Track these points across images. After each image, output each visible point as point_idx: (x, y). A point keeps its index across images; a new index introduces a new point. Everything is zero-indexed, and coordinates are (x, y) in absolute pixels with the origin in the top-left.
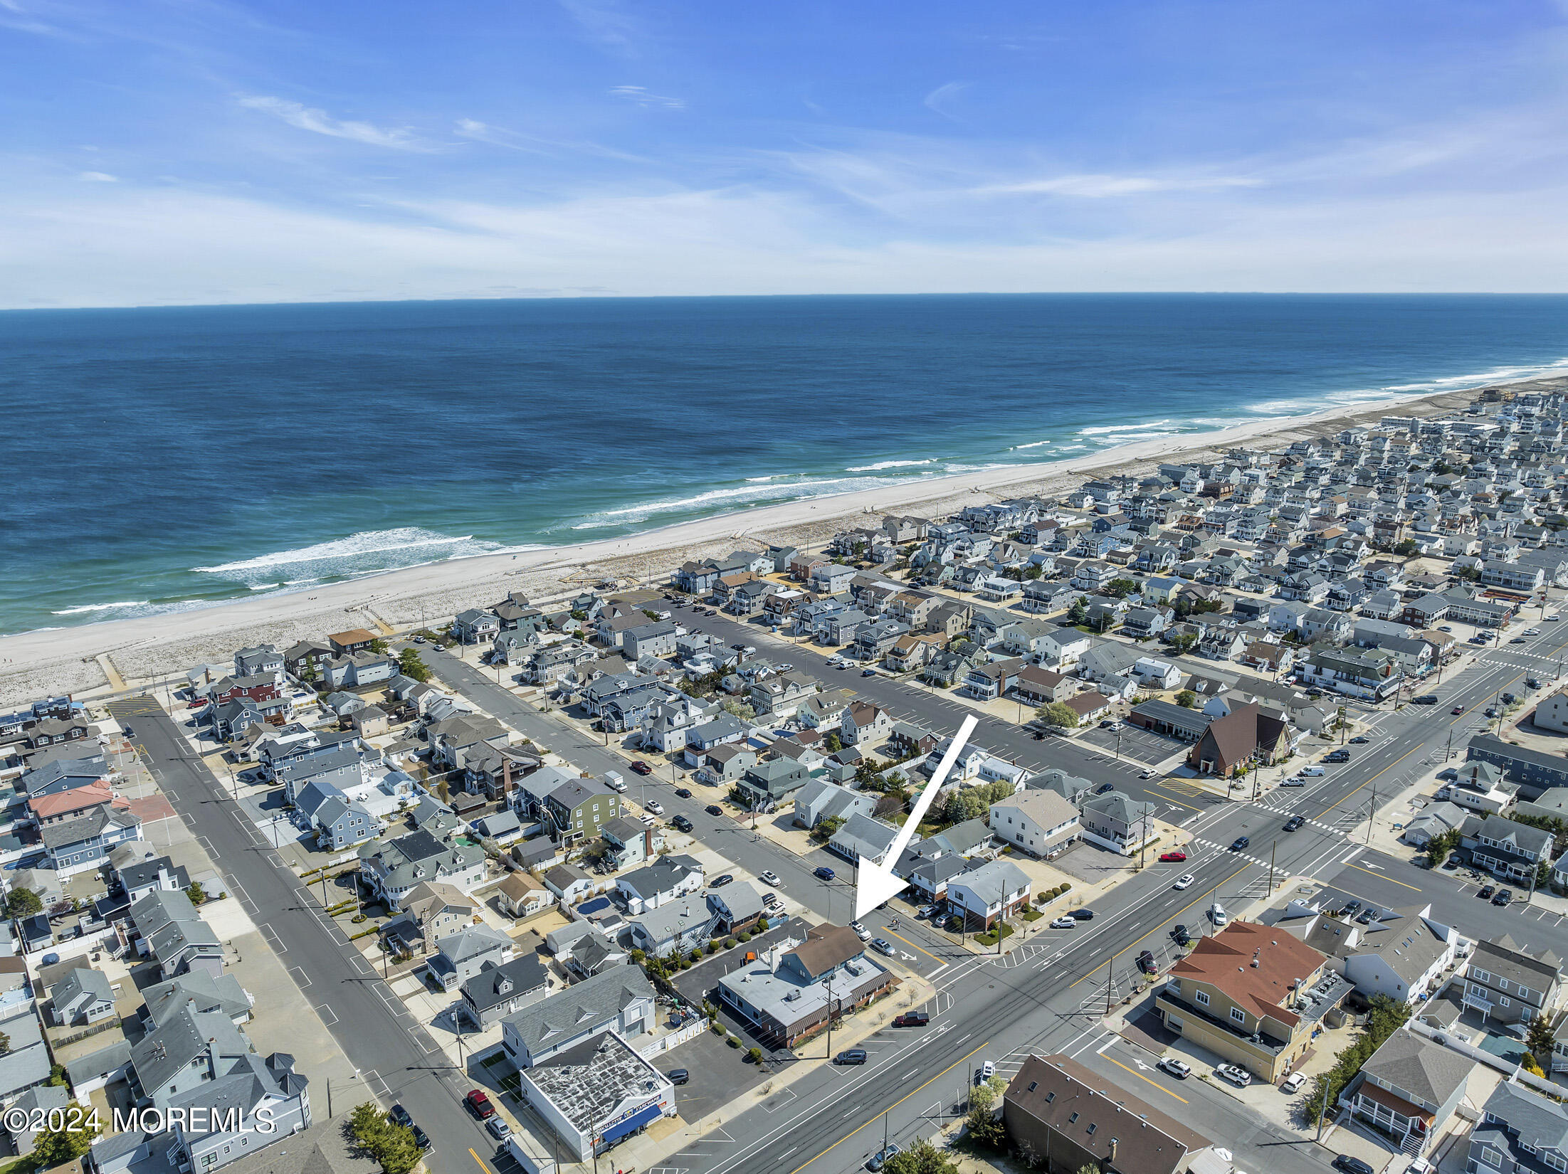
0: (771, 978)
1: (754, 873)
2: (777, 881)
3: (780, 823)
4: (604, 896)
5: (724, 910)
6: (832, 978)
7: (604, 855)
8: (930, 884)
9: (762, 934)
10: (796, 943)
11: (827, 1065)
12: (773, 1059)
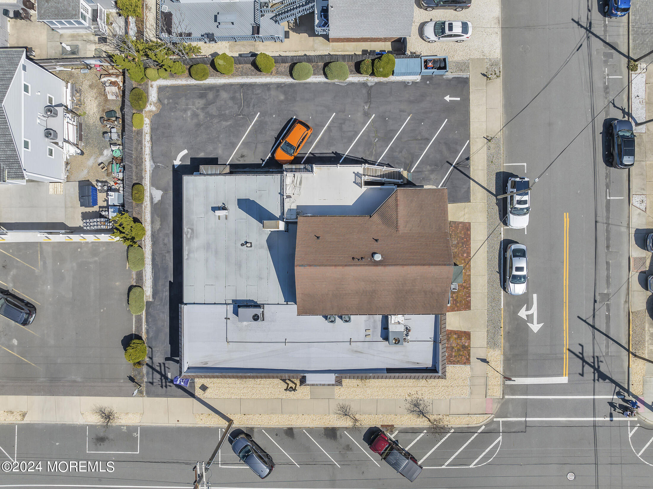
11: (220, 431)
12: (160, 366)
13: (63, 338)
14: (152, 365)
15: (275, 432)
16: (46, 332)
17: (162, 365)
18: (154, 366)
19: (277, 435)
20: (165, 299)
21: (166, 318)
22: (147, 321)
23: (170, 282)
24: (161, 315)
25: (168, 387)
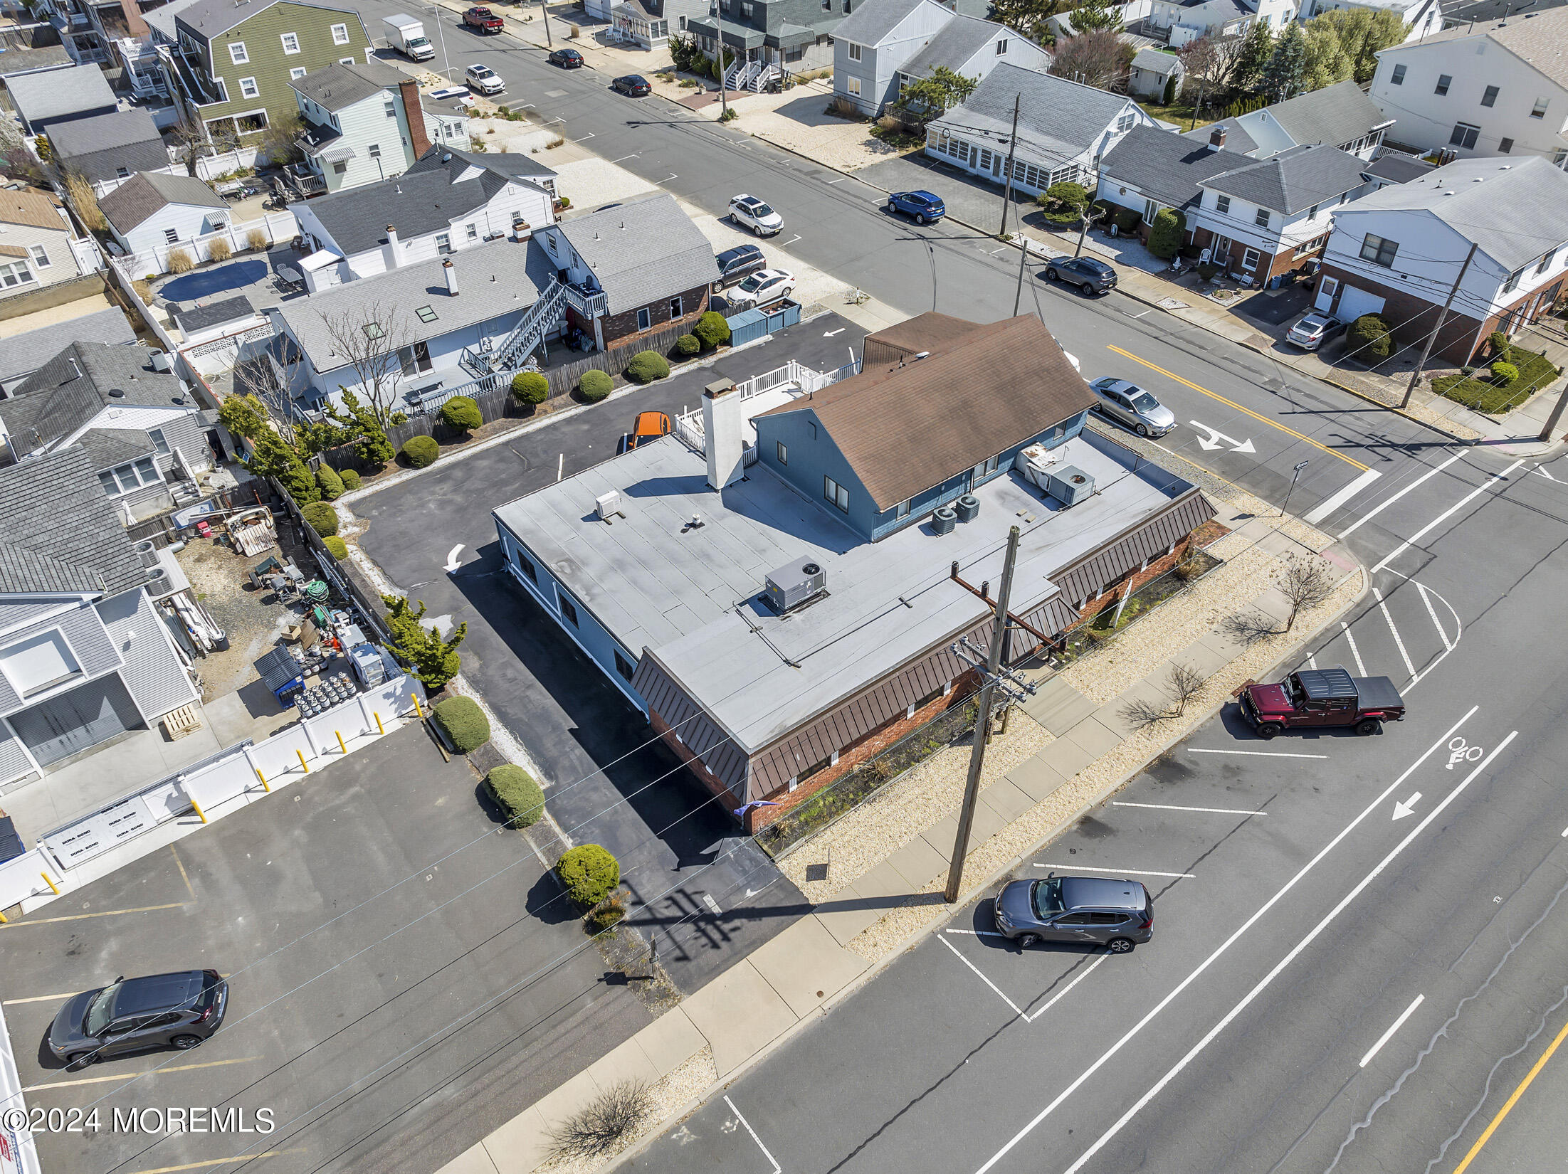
0: (708, 507)
1: (709, 207)
2: (773, 219)
3: (800, 112)
4: (263, 257)
5: (578, 276)
6: (964, 514)
7: (297, 157)
8: (1262, 219)
9: (709, 361)
10: (814, 381)
11: (944, 940)
12: (675, 903)
13: (342, 1015)
14: (652, 914)
15: (1063, 846)
16: (276, 1033)
17: (679, 897)
18: (659, 916)
19: (1073, 851)
20: (581, 762)
21: (609, 795)
22: (566, 829)
23: (571, 731)
24: (595, 797)
25: (732, 935)
